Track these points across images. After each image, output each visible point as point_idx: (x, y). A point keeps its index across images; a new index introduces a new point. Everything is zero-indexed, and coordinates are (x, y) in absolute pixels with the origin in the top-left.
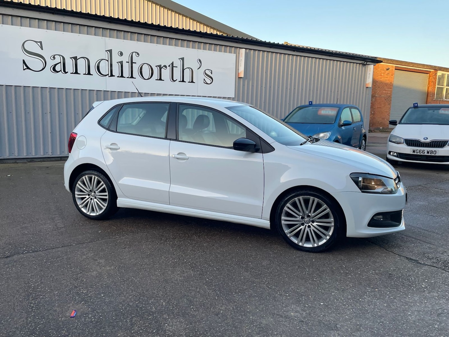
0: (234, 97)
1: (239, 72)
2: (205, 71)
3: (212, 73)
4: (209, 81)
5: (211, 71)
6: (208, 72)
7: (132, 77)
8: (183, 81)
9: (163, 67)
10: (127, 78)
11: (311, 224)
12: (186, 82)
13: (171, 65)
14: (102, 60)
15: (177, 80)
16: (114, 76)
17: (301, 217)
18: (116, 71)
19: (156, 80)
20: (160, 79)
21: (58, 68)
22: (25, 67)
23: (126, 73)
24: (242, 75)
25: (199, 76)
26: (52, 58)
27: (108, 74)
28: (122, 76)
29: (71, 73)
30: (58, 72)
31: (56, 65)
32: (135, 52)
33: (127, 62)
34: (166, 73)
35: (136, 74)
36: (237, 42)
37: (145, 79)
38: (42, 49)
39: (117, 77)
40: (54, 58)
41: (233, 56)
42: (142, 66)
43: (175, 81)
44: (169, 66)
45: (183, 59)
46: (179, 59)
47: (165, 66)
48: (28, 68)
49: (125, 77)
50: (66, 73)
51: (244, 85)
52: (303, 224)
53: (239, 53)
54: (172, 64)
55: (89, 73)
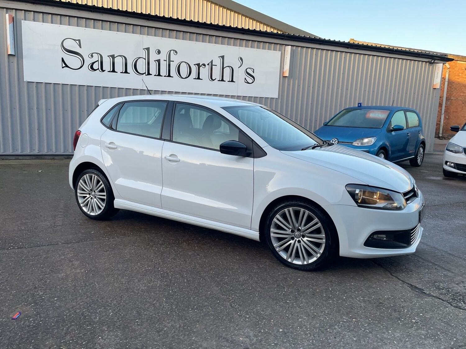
0: (277, 98)
1: (284, 71)
2: (247, 69)
3: (253, 72)
4: (250, 80)
5: (253, 70)
6: (249, 71)
7: (169, 76)
8: (222, 80)
9: (202, 65)
10: (164, 76)
11: (301, 239)
12: (225, 81)
13: (210, 64)
14: (140, 58)
15: (216, 79)
16: (152, 75)
17: (290, 230)
18: (153, 69)
19: (194, 79)
20: (199, 78)
21: (95, 66)
22: (64, 65)
23: (164, 72)
24: (287, 74)
25: (240, 75)
26: (90, 56)
27: (145, 73)
28: (159, 75)
29: (108, 72)
30: (95, 70)
31: (93, 63)
32: (173, 50)
33: (164, 60)
34: (205, 72)
35: (173, 72)
36: (282, 39)
37: (182, 78)
38: (81, 47)
39: (154, 75)
40: (92, 56)
41: (278, 54)
42: (180, 64)
43: (214, 80)
44: (208, 64)
45: (223, 57)
46: (219, 57)
47: (204, 65)
48: (67, 66)
49: (162, 76)
50: (103, 71)
51: (289, 85)
52: (293, 238)
53: (285, 51)
54: (212, 62)
55: (126, 72)
